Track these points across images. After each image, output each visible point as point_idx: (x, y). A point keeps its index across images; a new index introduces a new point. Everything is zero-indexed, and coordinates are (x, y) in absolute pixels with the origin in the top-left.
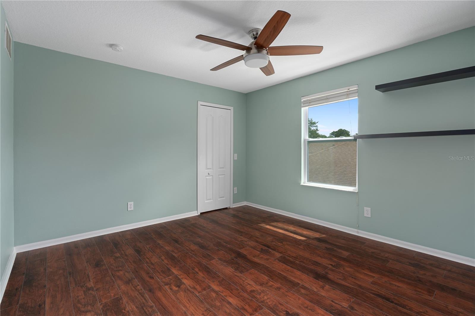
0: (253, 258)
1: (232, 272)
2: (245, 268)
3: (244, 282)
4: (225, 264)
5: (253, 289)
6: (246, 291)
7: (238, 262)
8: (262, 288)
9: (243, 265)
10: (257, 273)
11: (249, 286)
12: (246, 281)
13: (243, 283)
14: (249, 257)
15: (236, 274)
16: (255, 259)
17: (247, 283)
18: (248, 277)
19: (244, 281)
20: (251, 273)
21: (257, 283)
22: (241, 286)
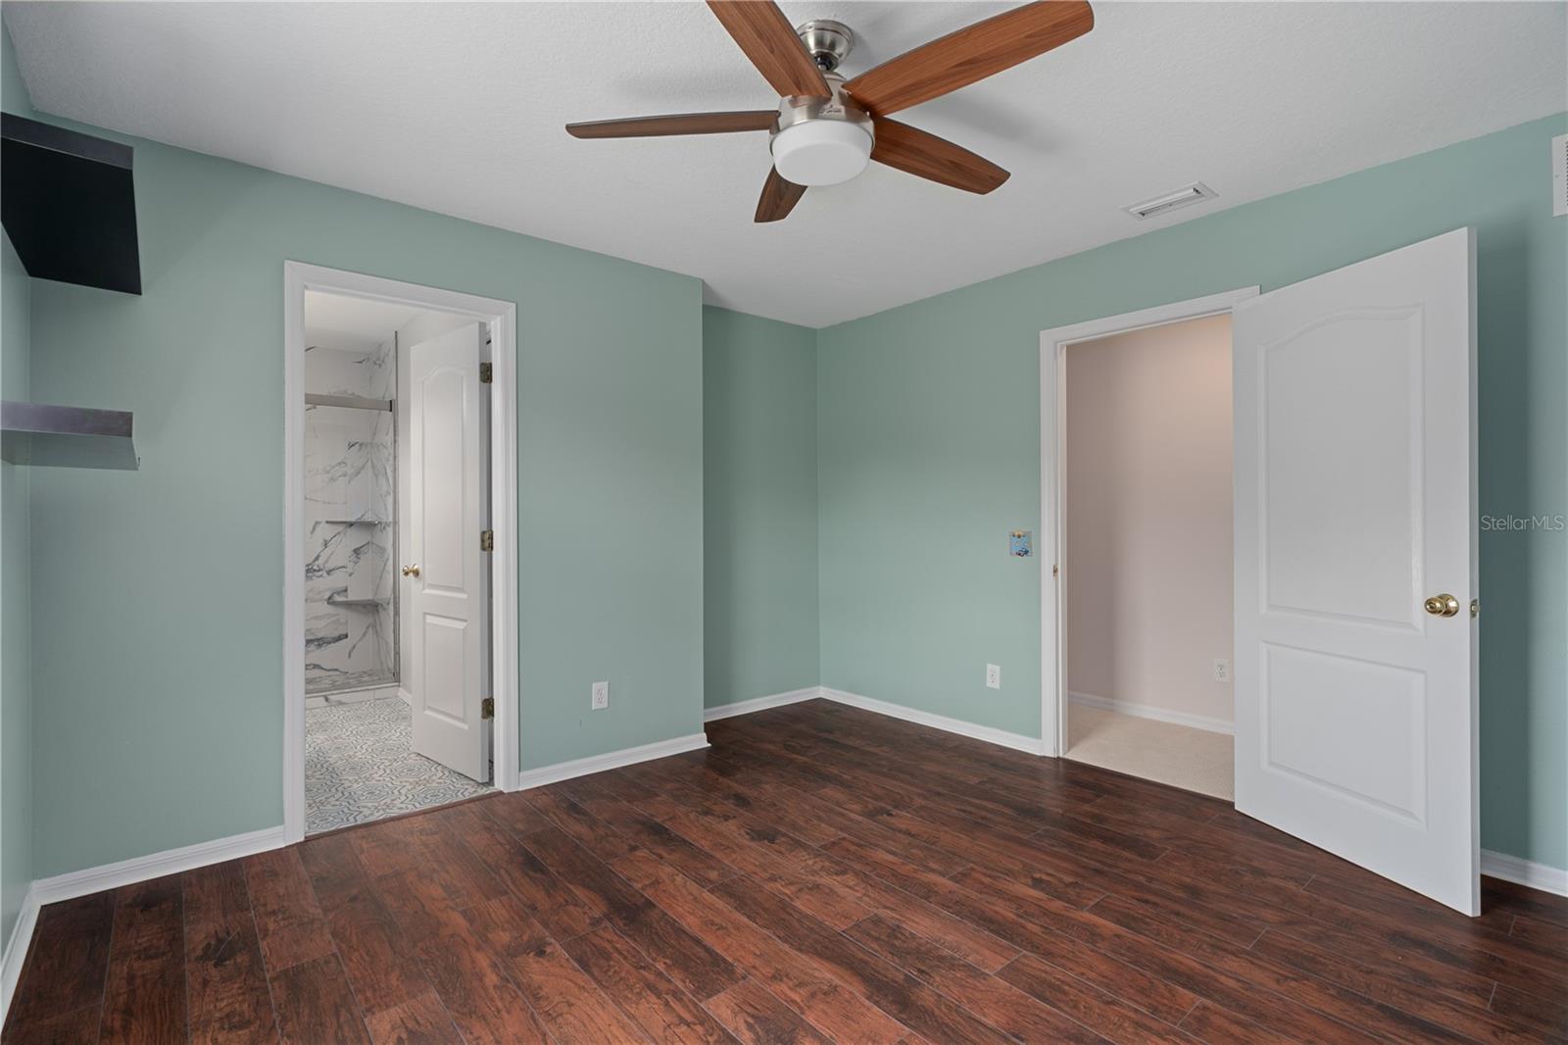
0: (837, 981)
1: (909, 919)
2: (869, 934)
3: (864, 892)
4: (947, 952)
5: (839, 879)
6: (856, 873)
7: (897, 961)
8: (817, 879)
9: (876, 947)
10: (825, 918)
11: (851, 884)
12: (859, 895)
13: (867, 890)
14: (854, 989)
15: (894, 915)
16: (829, 976)
17: (856, 891)
18: (854, 905)
19: (865, 895)
20: (846, 918)
21: (827, 891)
22: (873, 884)
